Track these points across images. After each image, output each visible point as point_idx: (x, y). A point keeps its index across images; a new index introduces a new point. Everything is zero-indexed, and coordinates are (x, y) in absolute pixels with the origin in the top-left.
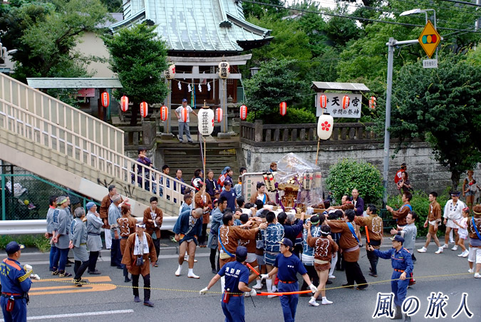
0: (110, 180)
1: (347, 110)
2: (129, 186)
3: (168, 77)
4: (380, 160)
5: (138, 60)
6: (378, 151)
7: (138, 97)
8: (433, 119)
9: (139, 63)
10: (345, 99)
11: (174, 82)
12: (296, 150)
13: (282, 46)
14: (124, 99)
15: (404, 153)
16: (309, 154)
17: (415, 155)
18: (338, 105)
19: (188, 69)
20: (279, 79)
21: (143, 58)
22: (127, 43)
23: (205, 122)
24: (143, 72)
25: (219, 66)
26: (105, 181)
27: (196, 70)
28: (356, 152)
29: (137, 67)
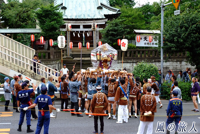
0: (24, 71)
1: (152, 43)
2: (33, 74)
3: (68, 30)
4: (168, 67)
5: (48, 20)
6: (167, 62)
7: (48, 37)
8: (182, 41)
9: (48, 21)
10: (150, 37)
11: (72, 33)
12: (125, 62)
13: (130, 19)
14: (41, 38)
15: (181, 63)
16: (132, 64)
17: (186, 65)
18: (147, 41)
19: (78, 27)
20: (116, 28)
21: (51, 19)
22: (43, 12)
23: (62, 42)
24: (50, 25)
25: (92, 25)
26: (21, 71)
27: (81, 27)
28: (155, 63)
29: (47, 23)
